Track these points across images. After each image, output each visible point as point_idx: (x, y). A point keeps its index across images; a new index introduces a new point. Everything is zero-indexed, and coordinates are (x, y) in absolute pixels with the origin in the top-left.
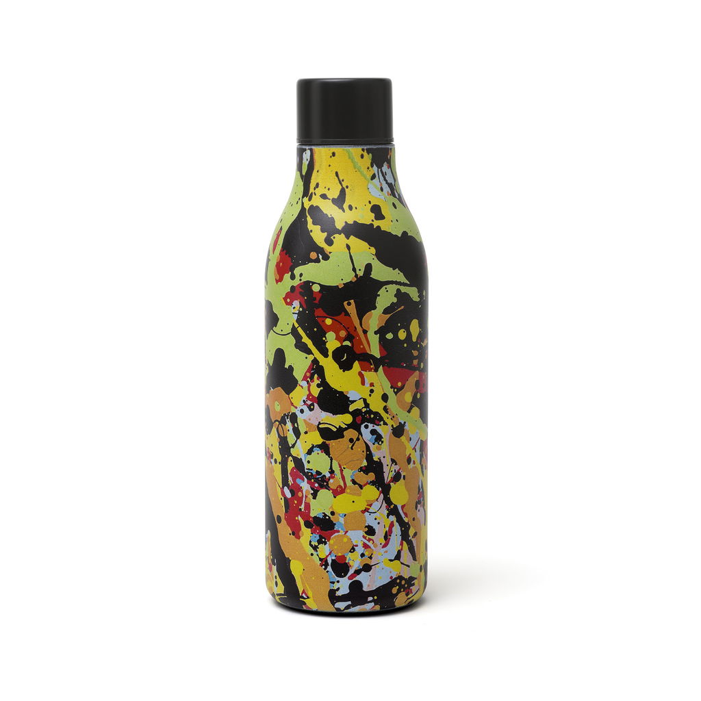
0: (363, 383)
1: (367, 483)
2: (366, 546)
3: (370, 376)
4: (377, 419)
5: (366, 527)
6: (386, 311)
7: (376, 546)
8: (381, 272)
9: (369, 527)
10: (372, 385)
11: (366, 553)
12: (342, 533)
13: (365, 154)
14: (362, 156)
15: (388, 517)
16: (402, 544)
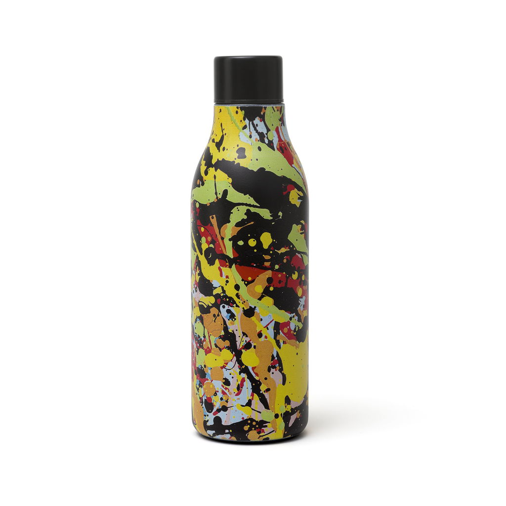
0: (221, 275)
1: (224, 348)
2: (224, 393)
3: (226, 270)
4: (231, 302)
5: (224, 379)
6: (238, 225)
7: (231, 394)
8: (234, 196)
9: (226, 379)
10: (227, 277)
11: (224, 398)
12: (209, 381)
13: (239, 110)
14: (237, 112)
15: (240, 374)
16: (252, 395)
